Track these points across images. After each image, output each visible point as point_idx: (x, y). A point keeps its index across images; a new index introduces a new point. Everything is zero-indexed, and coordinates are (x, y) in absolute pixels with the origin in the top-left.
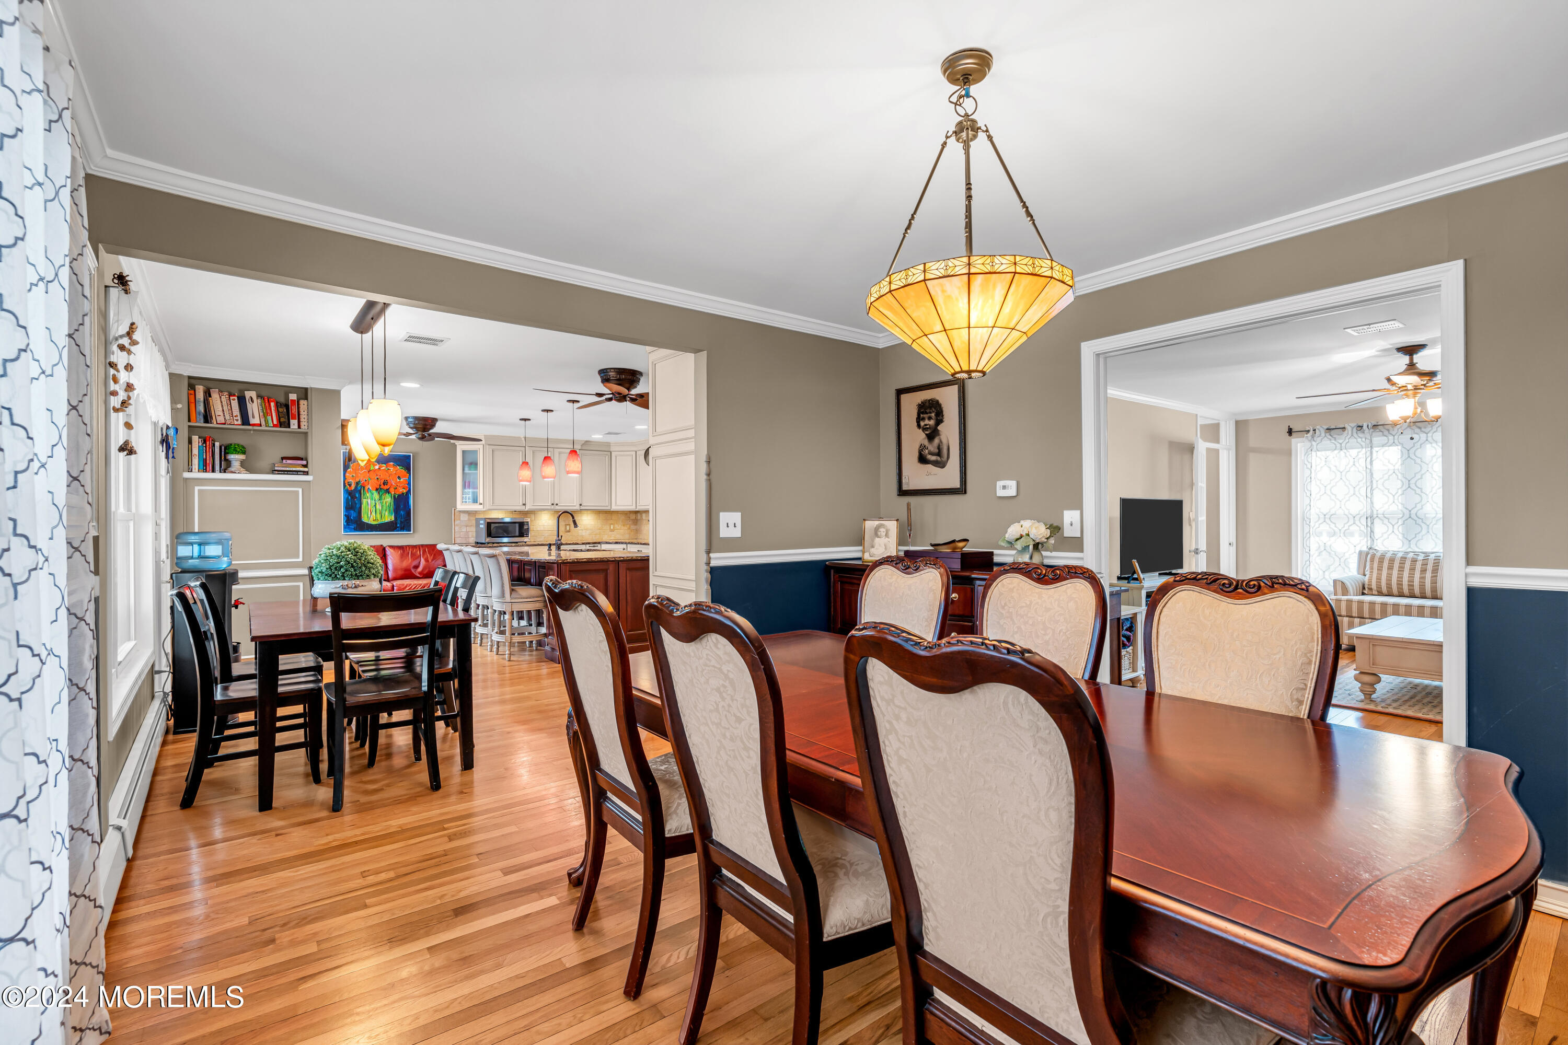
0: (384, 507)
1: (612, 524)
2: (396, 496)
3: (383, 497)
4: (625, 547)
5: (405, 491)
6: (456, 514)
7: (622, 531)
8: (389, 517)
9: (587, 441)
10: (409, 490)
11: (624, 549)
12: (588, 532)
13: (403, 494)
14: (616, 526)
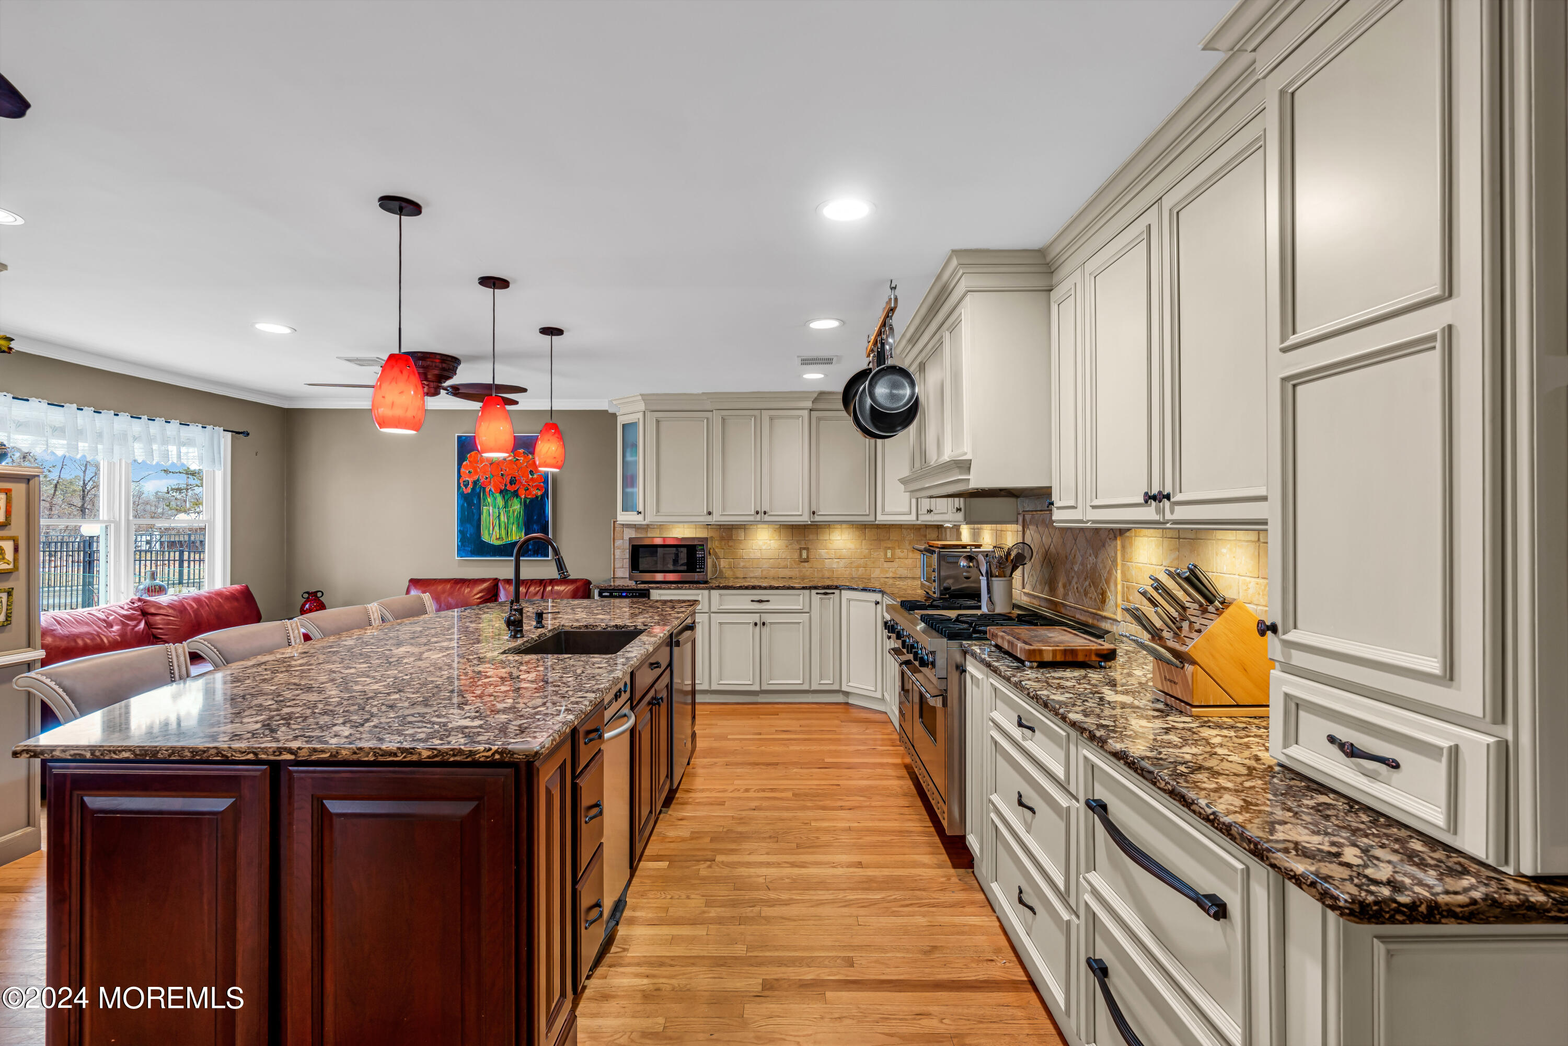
0: (511, 520)
1: (889, 548)
2: (528, 501)
3: (510, 503)
4: (879, 600)
5: (539, 493)
6: (617, 529)
7: (909, 562)
8: (517, 535)
9: (821, 393)
10: (546, 494)
11: (877, 603)
12: (842, 563)
13: (537, 497)
14: (898, 552)
